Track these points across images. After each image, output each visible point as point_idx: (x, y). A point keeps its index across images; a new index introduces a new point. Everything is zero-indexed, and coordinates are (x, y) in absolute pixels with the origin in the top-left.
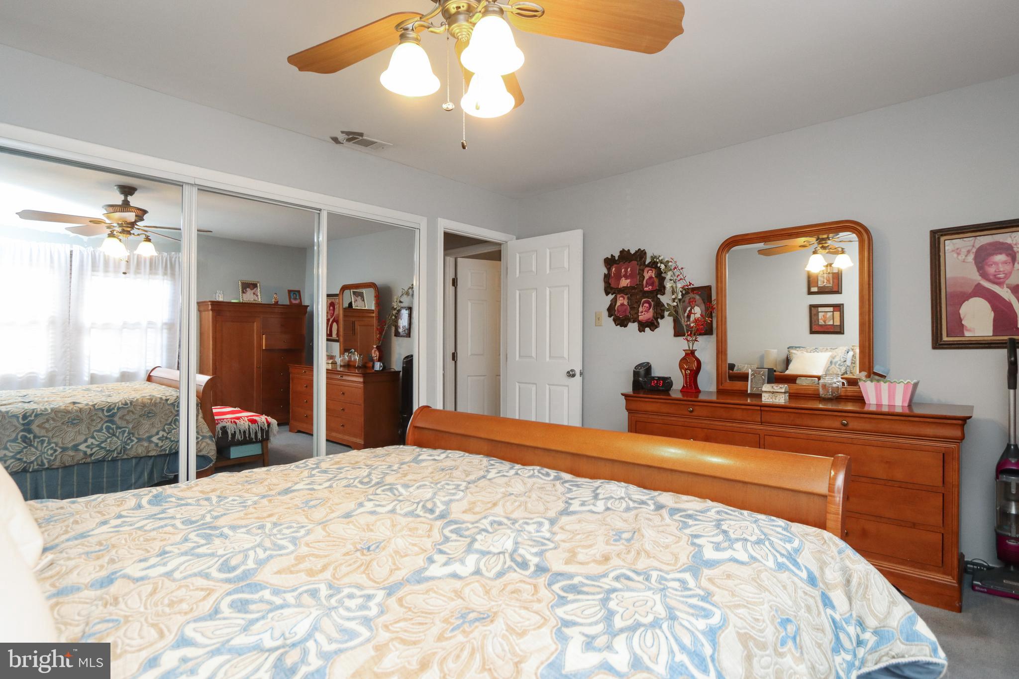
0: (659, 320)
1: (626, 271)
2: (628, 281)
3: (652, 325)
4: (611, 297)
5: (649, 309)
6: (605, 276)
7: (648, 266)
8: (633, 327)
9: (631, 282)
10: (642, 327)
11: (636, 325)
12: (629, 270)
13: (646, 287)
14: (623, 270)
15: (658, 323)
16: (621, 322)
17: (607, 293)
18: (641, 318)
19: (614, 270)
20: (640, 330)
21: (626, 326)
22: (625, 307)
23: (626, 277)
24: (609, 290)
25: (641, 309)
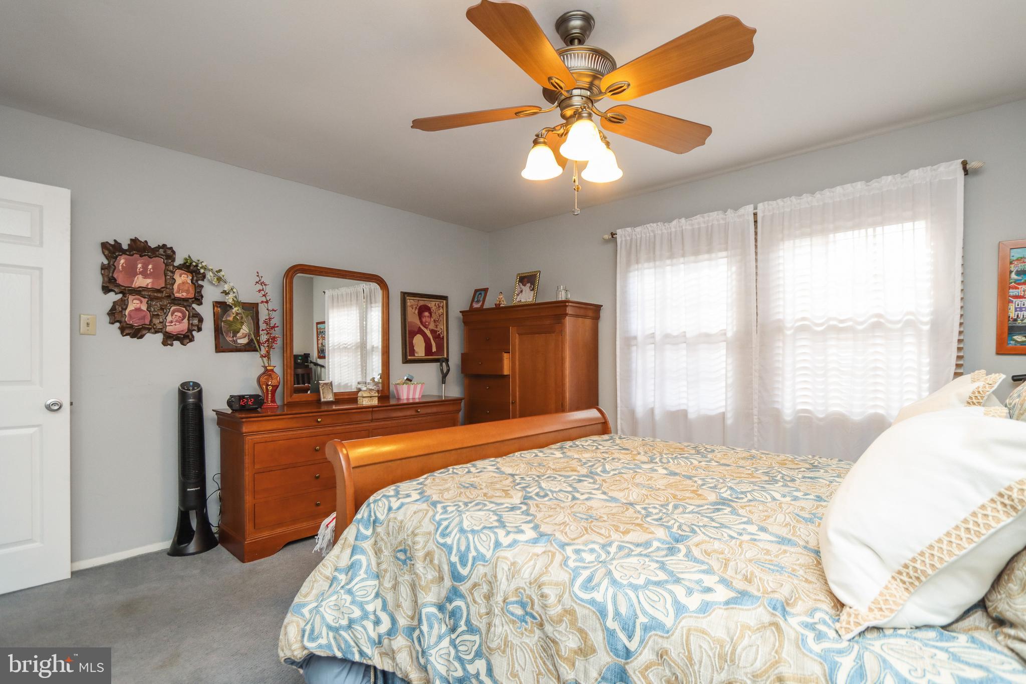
0: (194, 333)
1: (145, 267)
2: (149, 281)
3: (186, 338)
4: (113, 297)
5: (183, 320)
6: (103, 267)
7: (180, 267)
8: (153, 340)
9: (153, 283)
10: (169, 339)
11: (160, 337)
12: (150, 267)
13: (178, 292)
14: (140, 266)
15: (193, 337)
16: (136, 332)
17: (106, 290)
18: (169, 329)
19: (122, 261)
20: (165, 343)
21: (141, 337)
22: (143, 314)
23: (145, 275)
24: (111, 287)
25: (169, 318)
